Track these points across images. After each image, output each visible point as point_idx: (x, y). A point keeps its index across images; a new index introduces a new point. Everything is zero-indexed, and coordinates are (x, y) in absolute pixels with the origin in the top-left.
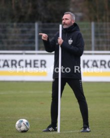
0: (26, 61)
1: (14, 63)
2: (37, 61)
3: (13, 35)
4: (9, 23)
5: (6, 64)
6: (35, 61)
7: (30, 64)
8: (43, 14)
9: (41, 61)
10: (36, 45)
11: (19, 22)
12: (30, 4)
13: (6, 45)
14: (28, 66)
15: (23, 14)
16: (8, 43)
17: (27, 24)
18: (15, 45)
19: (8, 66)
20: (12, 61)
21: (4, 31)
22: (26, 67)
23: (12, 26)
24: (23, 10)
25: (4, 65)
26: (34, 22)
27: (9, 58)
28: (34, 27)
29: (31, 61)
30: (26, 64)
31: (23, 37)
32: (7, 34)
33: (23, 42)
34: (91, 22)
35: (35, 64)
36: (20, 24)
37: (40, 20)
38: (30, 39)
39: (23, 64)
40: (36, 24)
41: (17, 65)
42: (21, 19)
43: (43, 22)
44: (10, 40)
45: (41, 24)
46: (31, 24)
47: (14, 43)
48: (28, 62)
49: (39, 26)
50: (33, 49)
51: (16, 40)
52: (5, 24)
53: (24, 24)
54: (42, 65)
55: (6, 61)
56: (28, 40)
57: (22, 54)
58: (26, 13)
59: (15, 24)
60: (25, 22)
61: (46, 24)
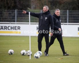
0: (11, 27)
1: (6, 28)
2: (16, 27)
3: (5, 15)
4: (3, 10)
5: (2, 28)
6: (15, 27)
7: (13, 28)
8: (19, 6)
9: (18, 27)
10: (16, 20)
11: (8, 9)
12: (13, 2)
13: (2, 20)
14: (12, 29)
15: (10, 6)
16: (3, 19)
17: (12, 10)
18: (6, 20)
19: (3, 29)
20: (5, 27)
21: (1, 13)
22: (11, 29)
23: (5, 11)
24: (9, 4)
25: (1, 29)
26: (15, 10)
27: (4, 25)
28: (15, 12)
29: (13, 27)
30: (11, 28)
31: (10, 16)
32: (2, 15)
33: (10, 18)
34: (40, 10)
35: (15, 28)
36: (8, 10)
37: (18, 9)
38: (13, 17)
39: (10, 28)
40: (16, 11)
41: (7, 28)
42: (9, 8)
43: (19, 10)
44: (4, 17)
45: (18, 10)
46: (13, 10)
47: (5, 19)
48: (12, 27)
49: (17, 11)
50: (14, 21)
51: (6, 17)
52: (1, 10)
53: (10, 10)
54: (18, 28)
55: (2, 27)
56: (12, 17)
57: (9, 24)
58: (11, 5)
59: (6, 10)
60: (10, 9)
61: (20, 10)
